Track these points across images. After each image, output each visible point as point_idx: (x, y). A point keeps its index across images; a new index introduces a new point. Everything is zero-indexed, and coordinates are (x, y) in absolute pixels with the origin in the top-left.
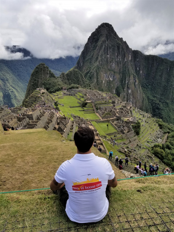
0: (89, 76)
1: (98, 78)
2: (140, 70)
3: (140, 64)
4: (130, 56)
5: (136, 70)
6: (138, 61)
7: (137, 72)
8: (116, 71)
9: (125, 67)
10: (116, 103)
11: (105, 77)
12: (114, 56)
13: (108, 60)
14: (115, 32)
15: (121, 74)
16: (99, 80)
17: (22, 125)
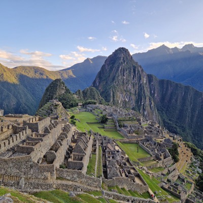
0: (105, 95)
2: (154, 93)
3: (154, 87)
4: (145, 79)
5: (151, 93)
7: (152, 95)
8: (131, 92)
9: (141, 89)
10: (142, 121)
12: (130, 78)
13: (125, 81)
15: (137, 95)
16: (115, 99)
17: (17, 140)
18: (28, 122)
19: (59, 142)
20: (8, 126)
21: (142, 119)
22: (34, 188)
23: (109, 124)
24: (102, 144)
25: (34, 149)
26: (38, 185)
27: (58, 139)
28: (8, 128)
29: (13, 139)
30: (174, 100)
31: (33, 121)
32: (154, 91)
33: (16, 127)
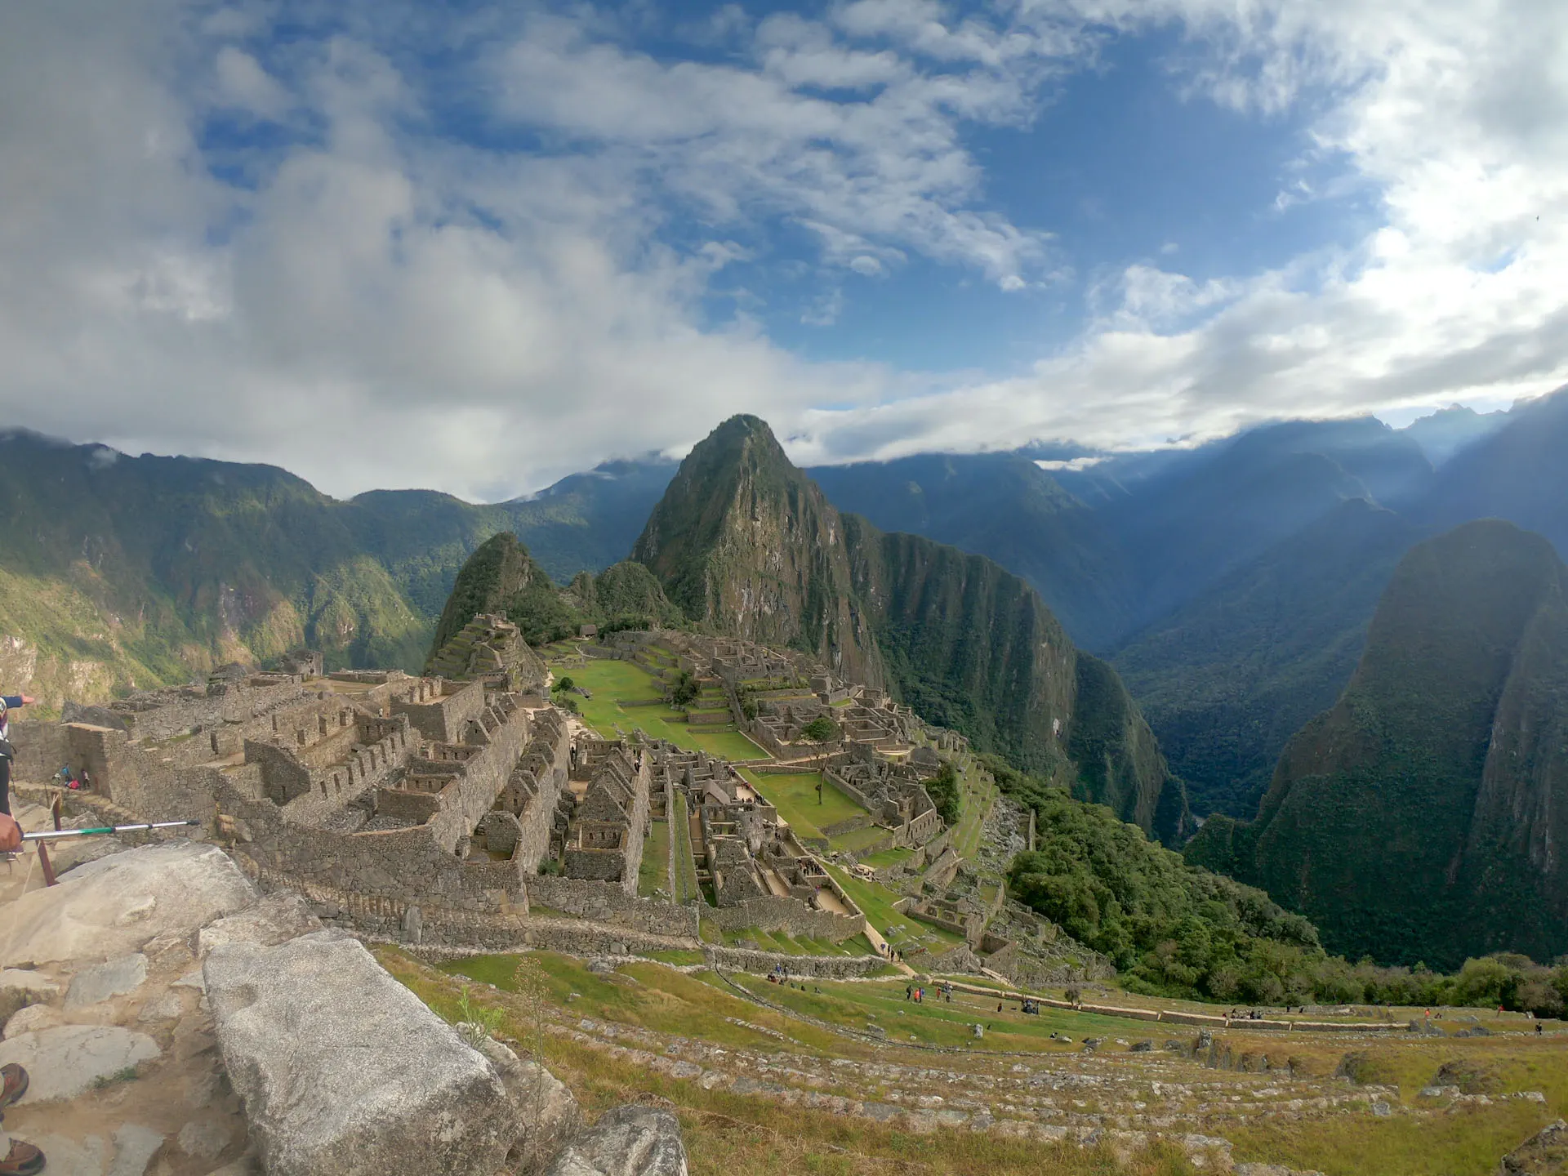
0: (684, 592)
1: (718, 602)
2: (866, 584)
3: (867, 562)
4: (832, 532)
5: (854, 583)
6: (861, 550)
7: (860, 588)
8: (784, 579)
9: (818, 569)
10: (829, 687)
11: (743, 601)
12: (778, 526)
13: (758, 538)
14: (780, 448)
15: (804, 591)
16: (722, 608)
17: (374, 768)
18: (407, 700)
19: (526, 778)
20: (343, 715)
21: (828, 681)
22: (458, 942)
23: (705, 705)
24: (684, 782)
25: (437, 804)
26: (469, 931)
27: (518, 767)
28: (342, 723)
29: (361, 765)
30: (934, 606)
31: (422, 698)
32: (865, 576)
33: (369, 719)
